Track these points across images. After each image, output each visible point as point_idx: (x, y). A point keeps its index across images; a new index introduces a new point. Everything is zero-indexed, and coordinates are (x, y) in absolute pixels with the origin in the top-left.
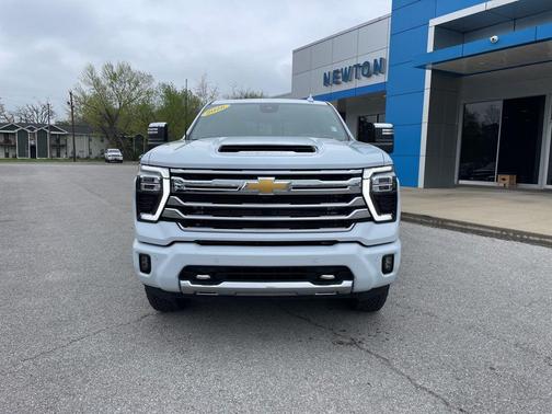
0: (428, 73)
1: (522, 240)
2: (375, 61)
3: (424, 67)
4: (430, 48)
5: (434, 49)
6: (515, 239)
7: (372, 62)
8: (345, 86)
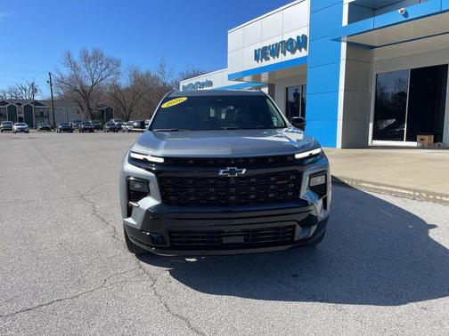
0: (344, 46)
1: (435, 201)
2: (298, 37)
3: (339, 40)
4: (345, 22)
5: (349, 23)
6: (427, 200)
7: (295, 39)
8: (272, 61)
